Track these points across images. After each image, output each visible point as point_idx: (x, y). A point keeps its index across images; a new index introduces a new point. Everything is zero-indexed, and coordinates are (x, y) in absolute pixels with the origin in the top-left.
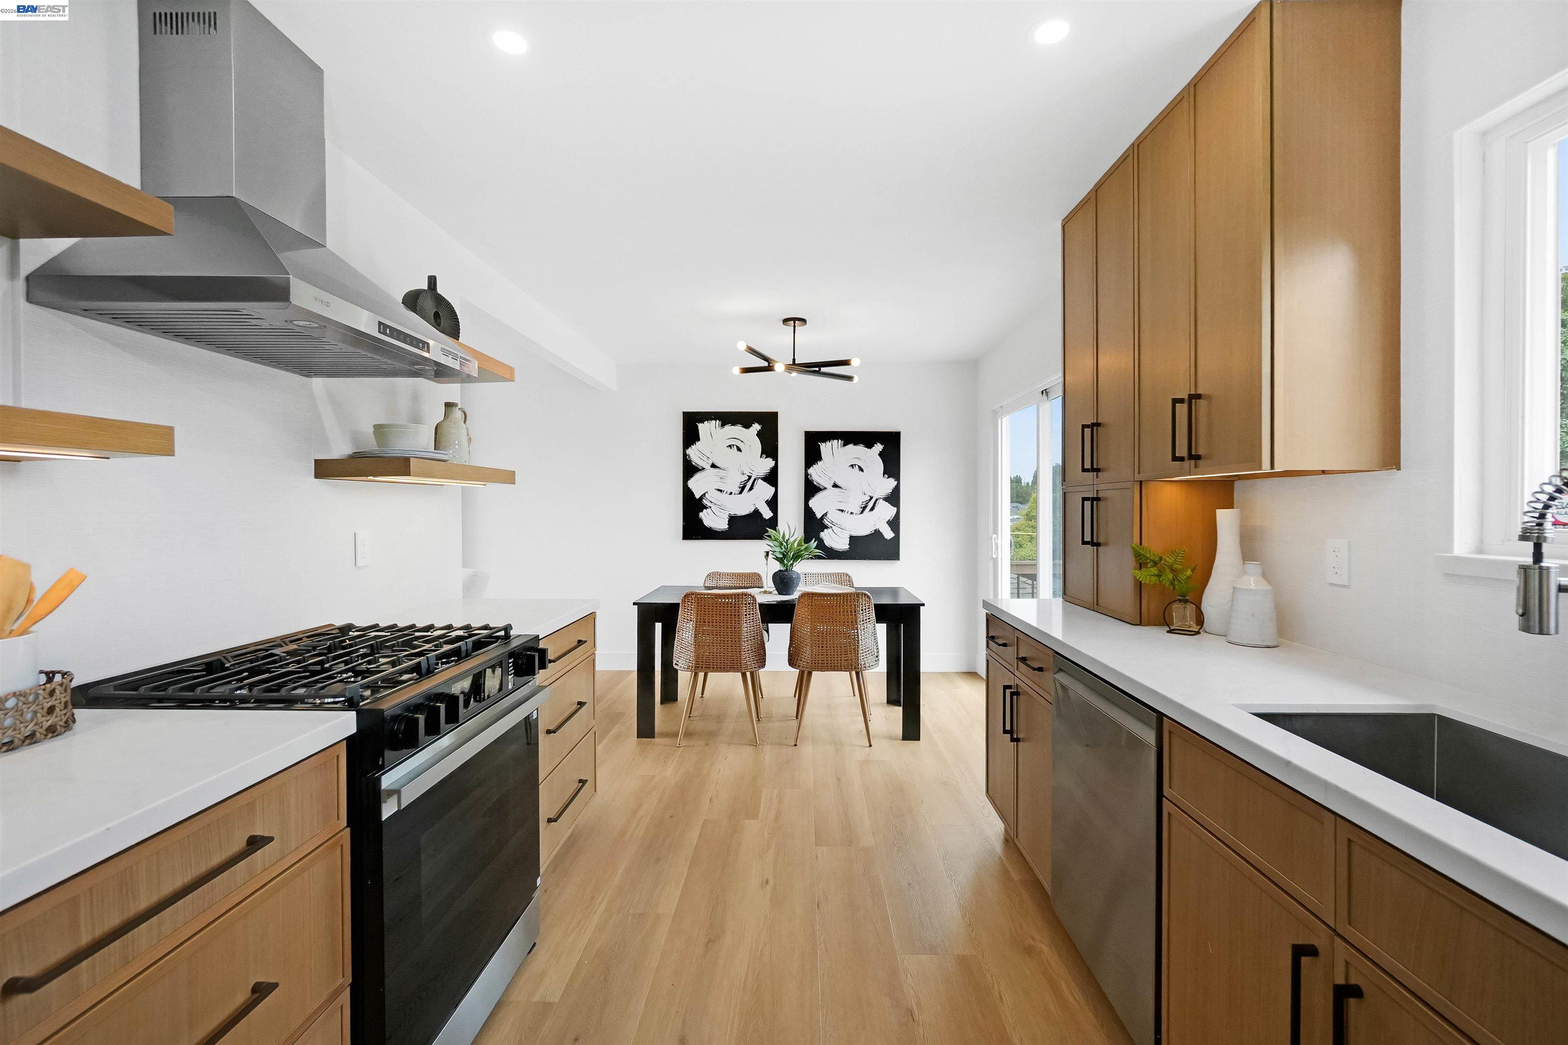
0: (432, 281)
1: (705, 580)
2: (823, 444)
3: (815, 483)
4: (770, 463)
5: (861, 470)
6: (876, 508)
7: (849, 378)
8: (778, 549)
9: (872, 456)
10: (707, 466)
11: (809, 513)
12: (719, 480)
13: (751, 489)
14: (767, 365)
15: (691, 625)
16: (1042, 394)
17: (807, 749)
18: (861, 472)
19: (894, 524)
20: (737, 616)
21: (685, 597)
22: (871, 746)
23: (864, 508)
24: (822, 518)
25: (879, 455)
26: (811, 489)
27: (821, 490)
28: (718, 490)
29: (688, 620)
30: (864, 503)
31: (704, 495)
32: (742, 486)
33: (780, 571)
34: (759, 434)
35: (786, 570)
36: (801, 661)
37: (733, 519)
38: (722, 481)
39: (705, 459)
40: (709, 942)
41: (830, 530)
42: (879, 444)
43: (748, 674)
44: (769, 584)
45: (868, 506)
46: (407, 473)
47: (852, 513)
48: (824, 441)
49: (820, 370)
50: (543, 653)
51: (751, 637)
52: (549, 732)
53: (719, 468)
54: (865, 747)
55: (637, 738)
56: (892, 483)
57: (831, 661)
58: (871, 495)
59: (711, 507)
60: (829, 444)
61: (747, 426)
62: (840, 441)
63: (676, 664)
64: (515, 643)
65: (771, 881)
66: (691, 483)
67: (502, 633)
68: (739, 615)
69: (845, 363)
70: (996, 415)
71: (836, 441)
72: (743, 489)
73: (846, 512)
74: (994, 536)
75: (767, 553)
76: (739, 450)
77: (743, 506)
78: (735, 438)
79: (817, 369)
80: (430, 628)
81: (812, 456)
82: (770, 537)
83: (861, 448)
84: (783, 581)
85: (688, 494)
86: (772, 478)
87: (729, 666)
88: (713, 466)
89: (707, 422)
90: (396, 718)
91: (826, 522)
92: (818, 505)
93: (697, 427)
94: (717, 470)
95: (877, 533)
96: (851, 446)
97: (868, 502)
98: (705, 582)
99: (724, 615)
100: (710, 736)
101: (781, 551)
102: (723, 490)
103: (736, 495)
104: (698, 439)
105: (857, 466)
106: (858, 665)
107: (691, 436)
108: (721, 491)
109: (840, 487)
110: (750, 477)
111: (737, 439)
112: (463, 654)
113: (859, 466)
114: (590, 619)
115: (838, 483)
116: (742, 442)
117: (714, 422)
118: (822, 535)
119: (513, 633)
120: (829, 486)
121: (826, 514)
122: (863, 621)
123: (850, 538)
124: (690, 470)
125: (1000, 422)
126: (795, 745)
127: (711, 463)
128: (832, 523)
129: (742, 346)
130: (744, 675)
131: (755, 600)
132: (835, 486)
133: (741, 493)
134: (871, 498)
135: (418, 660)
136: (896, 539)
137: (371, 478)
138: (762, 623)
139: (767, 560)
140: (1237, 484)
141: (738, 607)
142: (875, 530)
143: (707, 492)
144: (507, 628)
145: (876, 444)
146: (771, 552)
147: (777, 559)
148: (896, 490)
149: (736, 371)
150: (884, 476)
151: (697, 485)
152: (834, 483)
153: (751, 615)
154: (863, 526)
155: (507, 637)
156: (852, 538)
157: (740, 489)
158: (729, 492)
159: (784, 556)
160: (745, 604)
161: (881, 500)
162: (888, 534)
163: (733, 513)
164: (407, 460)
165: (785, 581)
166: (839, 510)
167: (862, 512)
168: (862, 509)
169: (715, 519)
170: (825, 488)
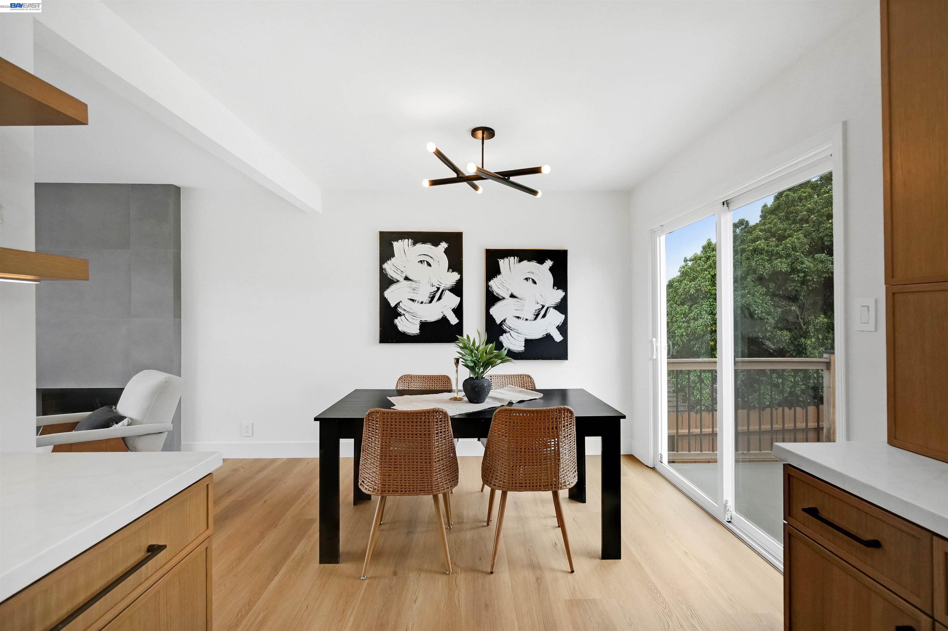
1: (397, 383)
2: (502, 260)
3: (495, 294)
4: (456, 276)
5: (535, 282)
6: (548, 315)
7: (534, 191)
8: (469, 358)
9: (543, 271)
10: (401, 279)
12: (411, 291)
13: (440, 299)
14: (456, 176)
16: (723, 205)
18: (534, 284)
19: (563, 328)
20: (427, 435)
21: (369, 414)
22: (572, 571)
23: (537, 316)
24: (501, 323)
25: (550, 269)
27: (501, 299)
28: (411, 300)
30: (537, 311)
31: (398, 304)
32: (431, 296)
33: (471, 378)
34: (446, 251)
35: (477, 378)
37: (424, 325)
38: (413, 292)
39: (399, 272)
41: (508, 334)
42: (549, 261)
43: (441, 496)
44: (459, 393)
45: (540, 313)
47: (526, 320)
48: (503, 258)
49: (509, 178)
51: (442, 456)
53: (411, 280)
54: (568, 574)
55: (320, 563)
56: (561, 294)
57: (529, 480)
58: (543, 304)
59: (404, 315)
60: (506, 260)
61: (436, 244)
62: (516, 257)
63: (361, 484)
66: (388, 294)
68: (429, 435)
69: (536, 171)
70: (653, 234)
71: (512, 258)
72: (432, 298)
73: (522, 319)
74: (654, 339)
75: (457, 361)
76: (429, 265)
77: (432, 313)
78: (425, 255)
79: (506, 178)
81: (492, 269)
83: (533, 265)
84: (474, 389)
87: (419, 489)
88: (406, 279)
89: (400, 240)
91: (505, 327)
92: (497, 312)
93: (392, 244)
94: (410, 282)
95: (549, 337)
96: (525, 262)
97: (541, 310)
98: (397, 385)
99: (412, 434)
101: (473, 359)
102: (415, 299)
103: (427, 304)
104: (393, 256)
105: (530, 279)
106: (558, 484)
107: (386, 253)
108: (413, 300)
109: (517, 297)
110: (438, 289)
111: (427, 255)
113: (532, 279)
115: (515, 294)
116: (432, 258)
117: (407, 240)
118: (501, 338)
120: (507, 296)
121: (504, 320)
122: (565, 437)
123: (525, 341)
124: (386, 282)
125: (658, 239)
126: (492, 573)
127: (404, 275)
128: (510, 328)
129: (432, 147)
130: (436, 498)
131: (446, 415)
132: (512, 296)
133: (430, 302)
134: (543, 307)
136: (565, 342)
139: (457, 367)
141: (429, 426)
142: (547, 334)
143: (401, 301)
145: (547, 260)
146: (461, 360)
147: (467, 366)
148: (564, 300)
149: (426, 182)
150: (553, 287)
151: (392, 295)
152: (512, 294)
153: (443, 433)
154: (537, 331)
156: (527, 341)
157: (430, 299)
158: (420, 302)
159: (473, 363)
160: (437, 422)
161: (552, 308)
162: (558, 338)
163: (423, 320)
165: (477, 389)
166: (516, 317)
167: (535, 319)
168: (535, 316)
169: (408, 325)
170: (504, 298)
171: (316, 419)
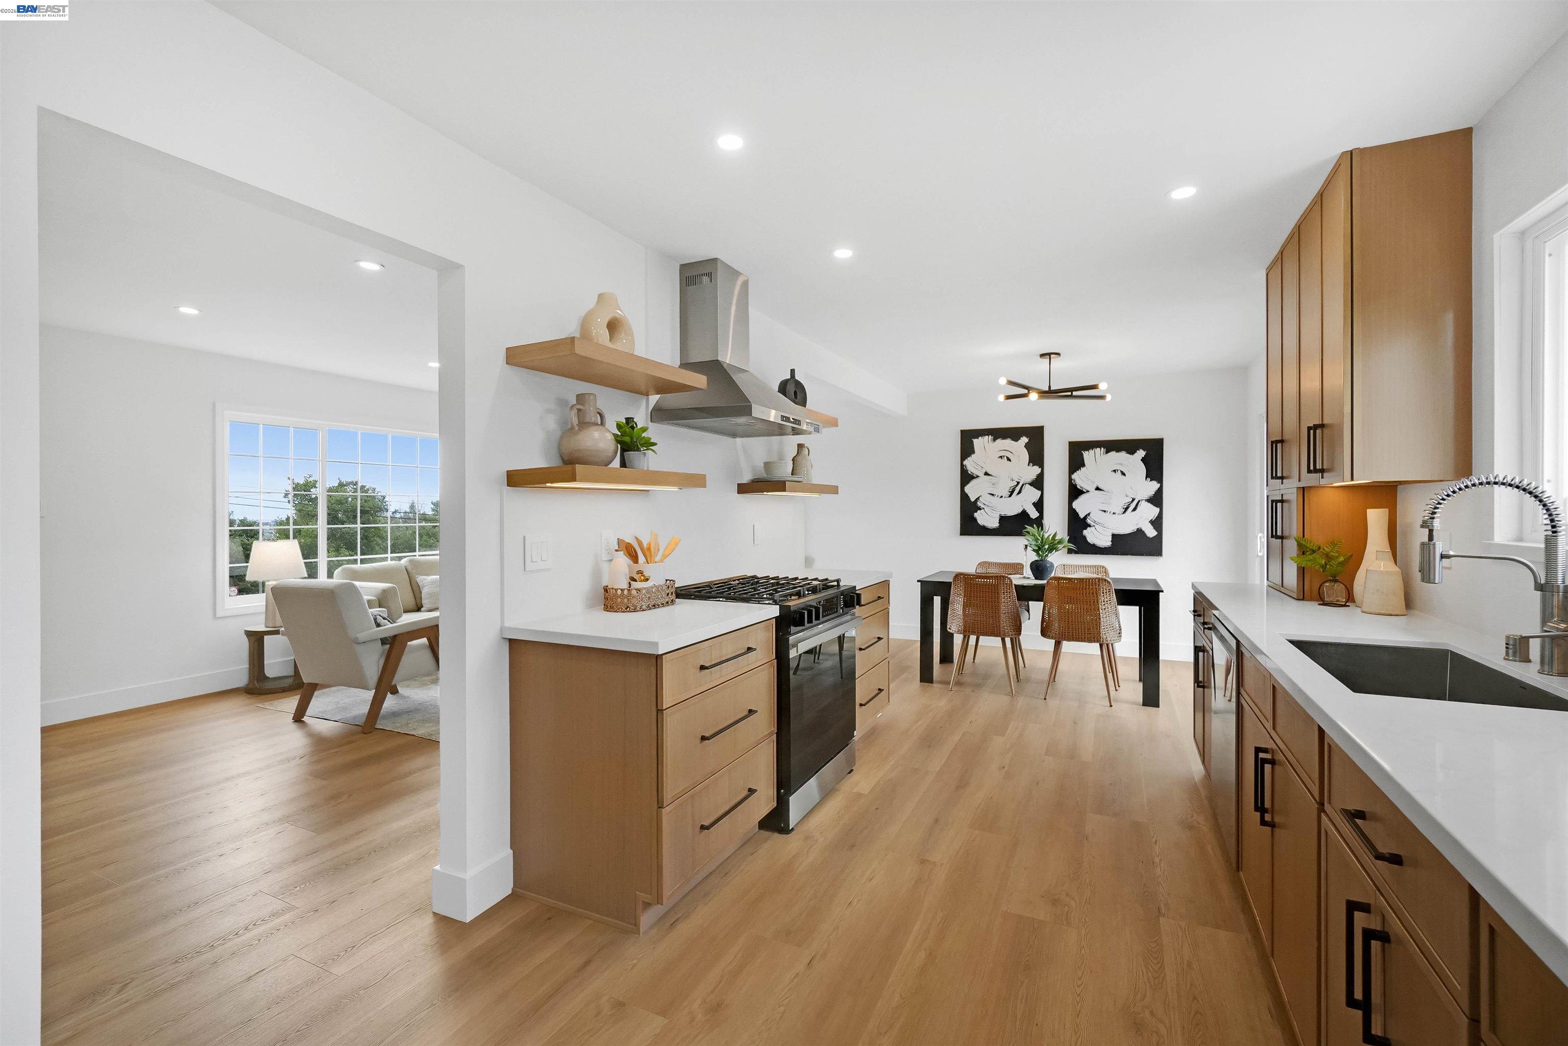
0: (793, 371)
2: (1087, 452)
3: (1079, 487)
4: (1036, 470)
5: (1124, 474)
6: (1138, 509)
7: (1102, 397)
8: (1034, 543)
9: (1135, 462)
10: (981, 474)
11: (1073, 514)
12: (991, 486)
13: (1020, 492)
14: (1025, 392)
15: (961, 600)
17: (1053, 702)
18: (1123, 476)
20: (995, 594)
21: (956, 576)
22: (1111, 706)
23: (1126, 509)
24: (1085, 518)
25: (1141, 460)
26: (1075, 492)
27: (1084, 493)
28: (991, 494)
29: (958, 594)
30: (1126, 504)
31: (978, 498)
32: (1011, 490)
33: (1037, 560)
34: (1026, 446)
35: (1042, 559)
36: (1051, 632)
37: (1003, 519)
38: (993, 486)
39: (980, 468)
40: (958, 787)
41: (1093, 528)
42: (1141, 450)
43: (1007, 639)
44: (1028, 572)
45: (1131, 506)
46: (784, 490)
47: (1114, 513)
48: (1088, 449)
49: (1072, 394)
50: (859, 596)
51: (1007, 609)
52: (861, 649)
53: (991, 475)
54: (1106, 706)
55: (920, 682)
56: (1155, 486)
58: (1134, 496)
59: (984, 508)
60: (1092, 452)
61: (1016, 439)
62: (1102, 448)
63: (950, 628)
64: (842, 589)
65: (1006, 768)
66: (967, 489)
67: (835, 583)
68: (998, 593)
69: (1095, 386)
71: (1098, 449)
72: (1012, 492)
73: (1109, 512)
75: (1026, 546)
76: (1009, 459)
77: (1012, 508)
78: (1005, 450)
79: (1070, 393)
80: (796, 579)
81: (1076, 462)
82: (1028, 532)
83: (1123, 455)
84: (1039, 569)
85: (964, 497)
86: (1038, 483)
87: (991, 634)
88: (986, 474)
89: (981, 437)
90: (795, 612)
91: (1089, 521)
92: (1081, 506)
93: (973, 441)
94: (990, 477)
95: (1140, 532)
96: (1113, 454)
97: (1130, 503)
98: (976, 570)
99: (986, 592)
100: (977, 686)
101: (1039, 544)
102: (995, 494)
103: (1006, 498)
104: (974, 452)
105: (1119, 471)
106: (1100, 639)
107: (967, 450)
108: (993, 495)
109: (1103, 490)
110: (1018, 483)
111: (1007, 450)
112: (818, 591)
113: (1121, 471)
114: (885, 584)
115: (1101, 486)
116: (1012, 452)
117: (987, 437)
118: (1085, 532)
119: (841, 584)
120: (1091, 489)
121: (1089, 514)
122: (1104, 602)
123: (1112, 536)
124: (966, 477)
126: (1045, 699)
127: (984, 471)
128: (1095, 522)
129: (1003, 381)
130: (1004, 640)
131: (1011, 581)
132: (1098, 489)
133: (1010, 496)
134: (1133, 500)
135: (799, 588)
137: (765, 493)
138: (1018, 600)
139: (1026, 551)
140: (1400, 488)
141: (998, 586)
142: (1138, 529)
143: (981, 496)
144: (838, 581)
145: (1139, 450)
146: (1029, 546)
147: (1034, 550)
149: (1001, 398)
150: (1146, 479)
151: (972, 490)
152: (1097, 486)
153: (1009, 594)
154: (1126, 525)
155: (838, 585)
156: (1114, 536)
157: (1010, 493)
158: (1000, 496)
159: (1039, 549)
160: (1003, 584)
161: (1144, 501)
162: (1151, 532)
163: (1003, 514)
164: (784, 482)
165: (1041, 568)
166: (1102, 510)
167: (1124, 512)
168: (1124, 510)
169: (987, 518)
170: (1088, 491)
171: (918, 581)
